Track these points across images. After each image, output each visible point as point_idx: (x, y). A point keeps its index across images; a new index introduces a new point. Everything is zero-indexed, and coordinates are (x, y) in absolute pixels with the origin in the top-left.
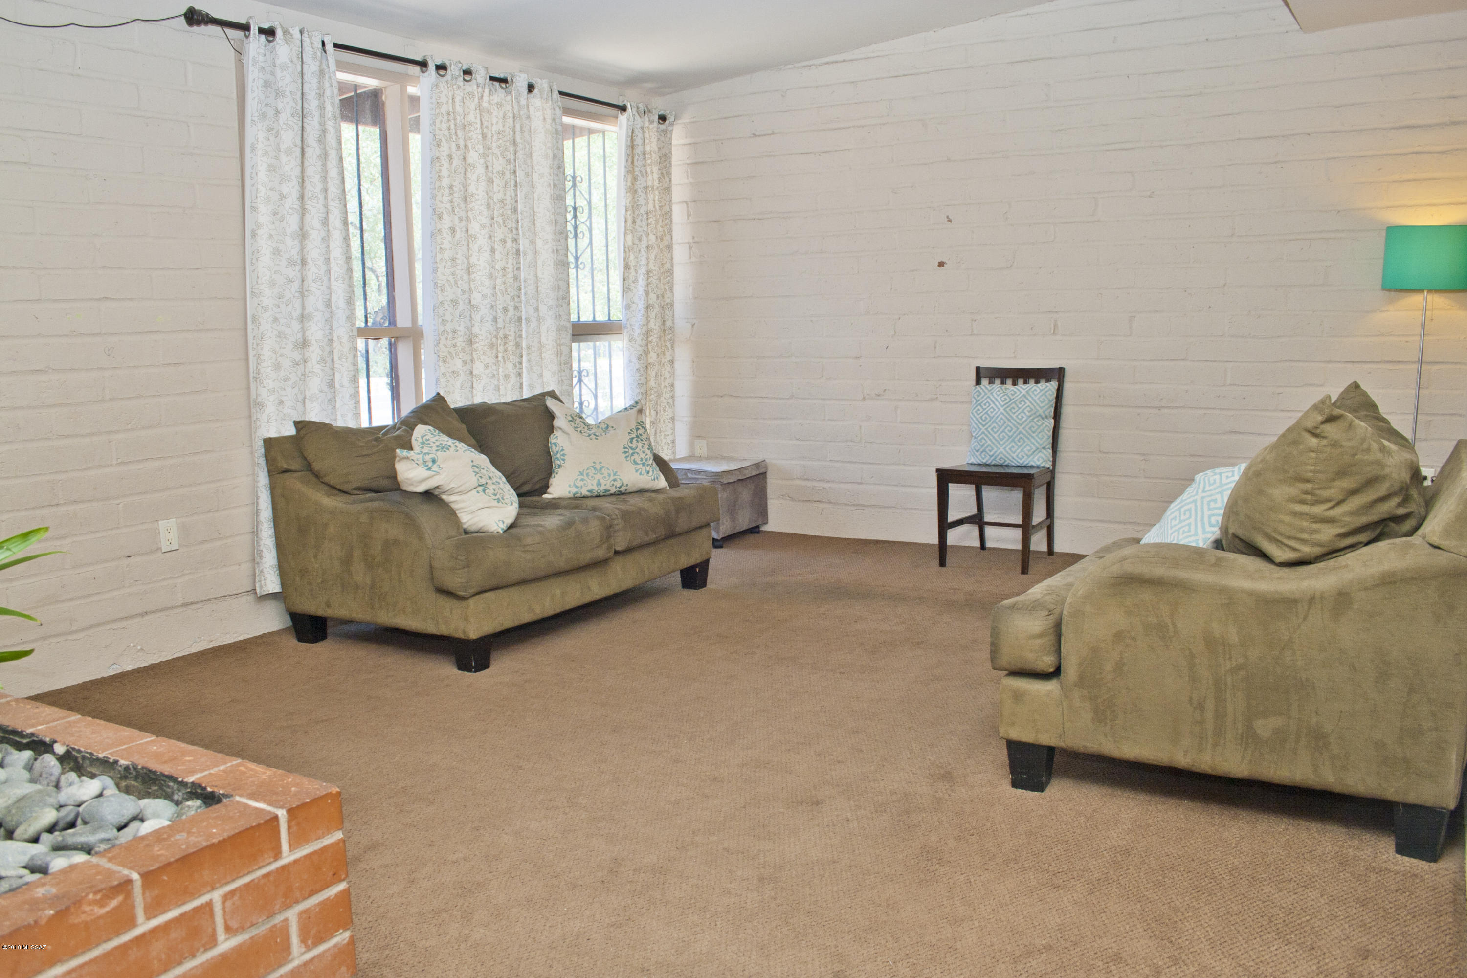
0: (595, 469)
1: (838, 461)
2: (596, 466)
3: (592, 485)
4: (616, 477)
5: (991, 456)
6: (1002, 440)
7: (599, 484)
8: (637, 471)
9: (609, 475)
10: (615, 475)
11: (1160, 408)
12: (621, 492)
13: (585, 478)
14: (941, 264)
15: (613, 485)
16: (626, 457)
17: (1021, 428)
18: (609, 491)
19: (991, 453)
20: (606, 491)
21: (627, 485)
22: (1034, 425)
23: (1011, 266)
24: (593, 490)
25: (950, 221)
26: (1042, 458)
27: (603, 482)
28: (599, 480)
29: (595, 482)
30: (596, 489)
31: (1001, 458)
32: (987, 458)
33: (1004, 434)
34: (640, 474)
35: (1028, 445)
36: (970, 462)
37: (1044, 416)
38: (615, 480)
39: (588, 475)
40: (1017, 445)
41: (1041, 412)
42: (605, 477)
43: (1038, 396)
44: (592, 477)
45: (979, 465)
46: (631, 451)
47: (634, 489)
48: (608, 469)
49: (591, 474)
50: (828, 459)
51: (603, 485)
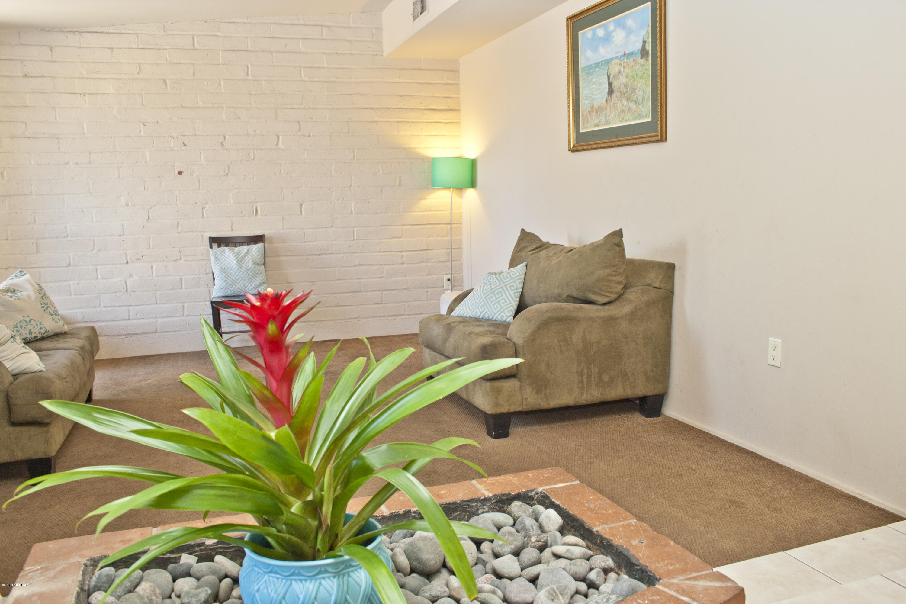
0: (26, 321)
1: (109, 307)
2: (26, 319)
3: (26, 334)
4: (41, 326)
5: (232, 291)
6: (238, 280)
7: (31, 333)
8: (53, 320)
9: (37, 325)
10: (40, 325)
11: (320, 255)
12: (43, 337)
13: (19, 329)
14: (180, 173)
15: (40, 332)
16: (44, 310)
17: (249, 272)
18: (37, 337)
19: (232, 289)
20: (35, 337)
21: (48, 331)
22: (256, 269)
23: (227, 174)
24: (26, 338)
25: (185, 145)
26: (263, 289)
27: (33, 330)
28: (30, 330)
29: (27, 332)
30: (29, 336)
31: (239, 291)
32: (229, 292)
33: (238, 276)
34: (56, 322)
35: (254, 282)
36: (217, 296)
37: (260, 264)
38: (41, 328)
39: (21, 327)
40: (247, 282)
41: (258, 261)
42: (34, 327)
43: (255, 252)
44: (25, 328)
45: (223, 297)
46: (46, 306)
47: (52, 334)
48: (35, 321)
49: (24, 326)
50: (102, 306)
51: (33, 333)
